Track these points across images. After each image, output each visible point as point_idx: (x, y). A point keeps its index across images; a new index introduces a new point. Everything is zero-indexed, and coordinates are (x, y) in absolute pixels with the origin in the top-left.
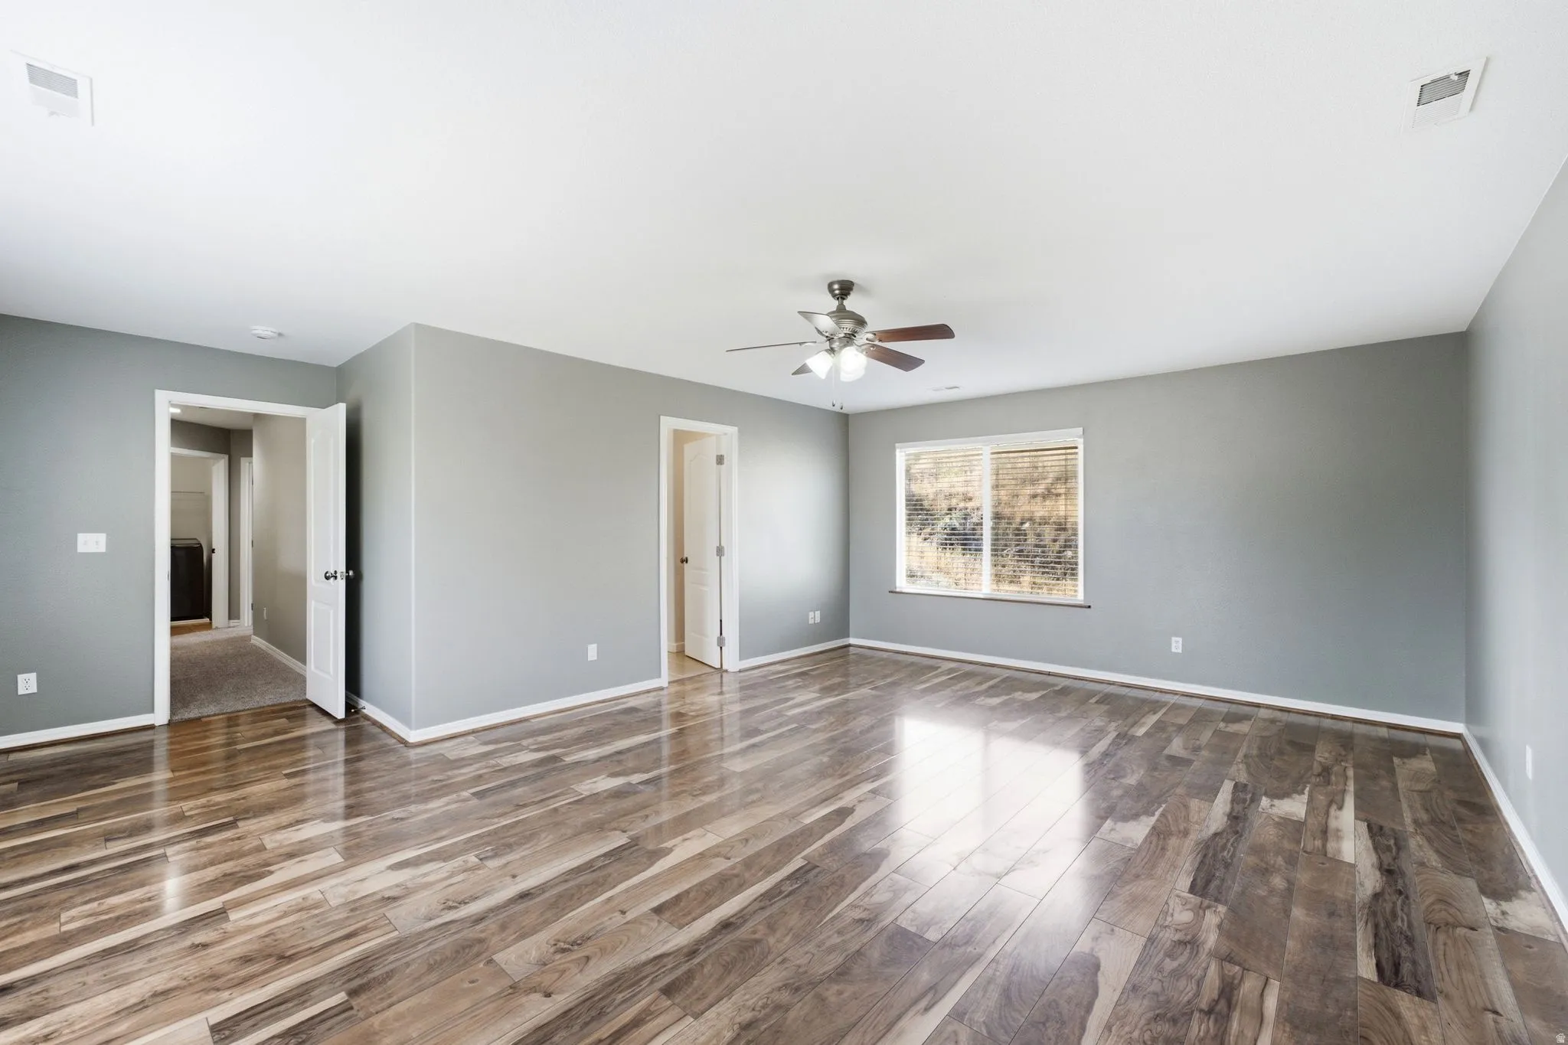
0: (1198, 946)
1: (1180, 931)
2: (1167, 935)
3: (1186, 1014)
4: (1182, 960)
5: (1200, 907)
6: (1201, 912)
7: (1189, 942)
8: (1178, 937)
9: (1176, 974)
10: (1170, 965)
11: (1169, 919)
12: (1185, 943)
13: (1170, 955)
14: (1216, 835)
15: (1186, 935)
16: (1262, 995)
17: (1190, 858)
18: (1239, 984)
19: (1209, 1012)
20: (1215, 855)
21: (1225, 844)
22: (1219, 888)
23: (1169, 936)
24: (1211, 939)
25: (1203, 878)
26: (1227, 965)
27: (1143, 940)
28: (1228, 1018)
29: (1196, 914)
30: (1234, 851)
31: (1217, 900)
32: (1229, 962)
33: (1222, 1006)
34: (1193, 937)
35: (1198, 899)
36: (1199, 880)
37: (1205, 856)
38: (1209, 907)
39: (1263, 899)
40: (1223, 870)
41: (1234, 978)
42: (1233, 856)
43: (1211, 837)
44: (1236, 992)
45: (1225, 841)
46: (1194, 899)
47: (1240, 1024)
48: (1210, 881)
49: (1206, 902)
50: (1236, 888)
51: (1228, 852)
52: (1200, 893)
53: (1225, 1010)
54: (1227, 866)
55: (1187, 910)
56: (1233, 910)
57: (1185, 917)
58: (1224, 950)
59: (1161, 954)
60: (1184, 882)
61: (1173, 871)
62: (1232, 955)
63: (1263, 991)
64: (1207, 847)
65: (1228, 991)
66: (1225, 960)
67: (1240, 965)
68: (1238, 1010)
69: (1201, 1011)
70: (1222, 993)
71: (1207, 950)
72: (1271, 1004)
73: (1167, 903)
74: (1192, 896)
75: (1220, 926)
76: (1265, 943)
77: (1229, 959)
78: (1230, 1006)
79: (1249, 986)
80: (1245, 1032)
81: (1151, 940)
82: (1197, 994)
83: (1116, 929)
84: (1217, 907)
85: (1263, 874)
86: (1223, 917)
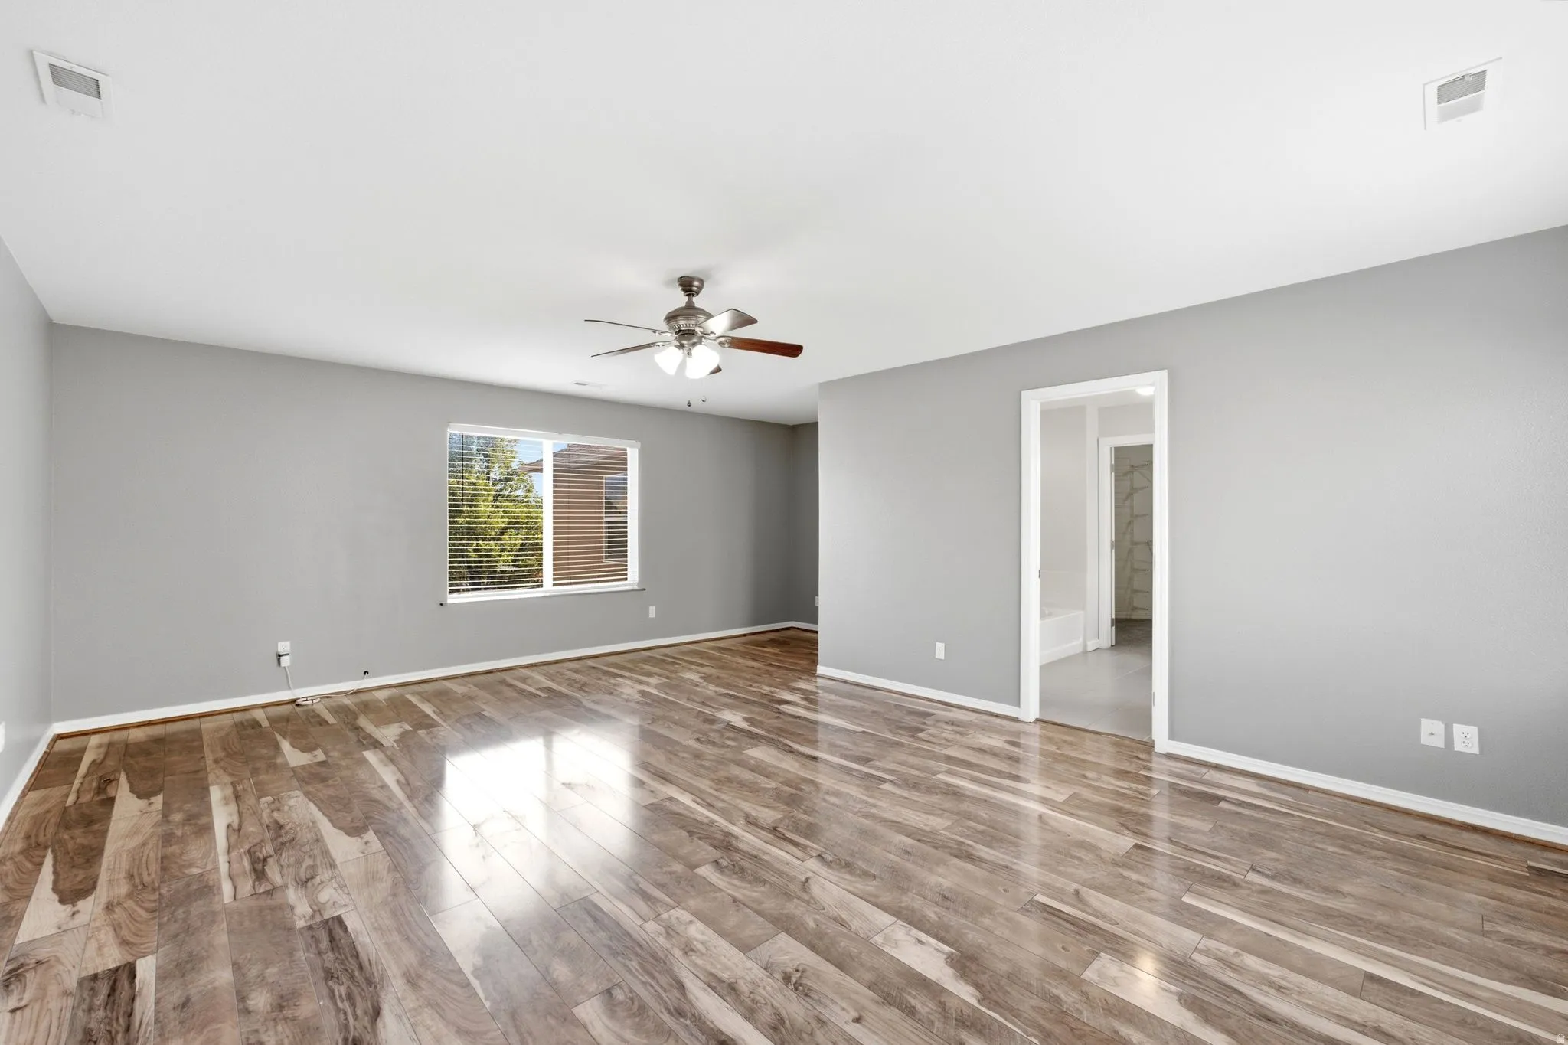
0: (298, 884)
1: (320, 884)
2: (326, 875)
3: (279, 850)
4: (303, 870)
5: (319, 911)
6: (315, 908)
7: (306, 882)
8: (318, 880)
9: (299, 862)
10: (308, 862)
11: (335, 885)
12: (308, 880)
13: (313, 867)
14: (377, 1013)
15: (313, 885)
16: (235, 888)
17: (372, 951)
18: (254, 883)
19: (265, 860)
20: (352, 977)
21: (353, 1005)
22: (317, 941)
23: (324, 875)
24: (293, 895)
25: (340, 940)
26: (269, 887)
27: (338, 862)
28: (253, 864)
29: (317, 903)
30: (335, 1003)
31: (310, 928)
32: (269, 891)
33: (259, 866)
34: (306, 887)
35: (326, 917)
36: (341, 932)
37: (361, 967)
38: (313, 917)
39: (267, 963)
40: (328, 965)
41: (260, 885)
42: (332, 997)
43: (378, 1002)
44: (254, 877)
45: (359, 1012)
46: (329, 914)
47: (244, 867)
48: (331, 942)
49: (318, 919)
50: (301, 955)
51: (341, 996)
52: (330, 922)
53: (256, 865)
54: (329, 975)
55: (329, 900)
56: (290, 929)
57: (325, 895)
58: (277, 895)
59: (319, 863)
60: (352, 922)
61: (372, 924)
62: (270, 896)
63: (235, 890)
64: (369, 982)
65: (260, 874)
66: (273, 890)
67: (260, 894)
68: (248, 872)
69: (271, 856)
70: (263, 872)
71: (290, 885)
72: (227, 888)
73: (348, 894)
74: (336, 914)
75: (292, 909)
76: (247, 923)
77: (270, 893)
78: (255, 870)
79: (247, 886)
80: (238, 865)
81: (332, 865)
82: (278, 861)
83: (362, 855)
84: (306, 921)
85: (282, 997)
86: (296, 918)
